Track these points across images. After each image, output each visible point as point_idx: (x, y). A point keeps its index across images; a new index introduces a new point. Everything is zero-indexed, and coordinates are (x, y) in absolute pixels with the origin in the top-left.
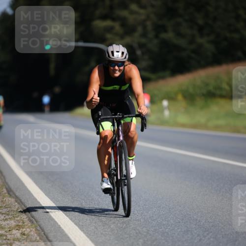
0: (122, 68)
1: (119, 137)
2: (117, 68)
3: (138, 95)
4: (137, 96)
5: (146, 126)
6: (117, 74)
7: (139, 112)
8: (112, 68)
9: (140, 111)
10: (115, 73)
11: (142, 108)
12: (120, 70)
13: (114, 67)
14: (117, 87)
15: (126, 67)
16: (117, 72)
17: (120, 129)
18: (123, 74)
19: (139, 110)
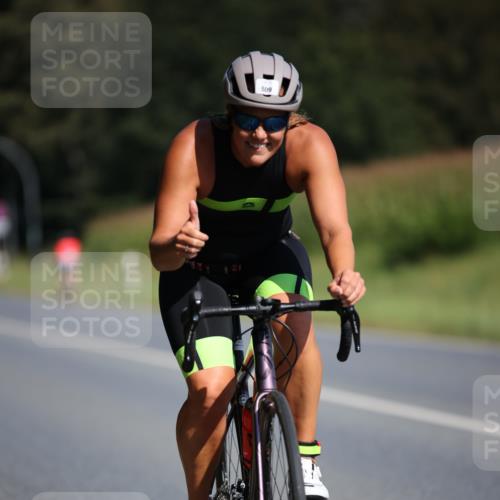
0: (278, 135)
1: (260, 378)
2: (261, 133)
3: (332, 235)
4: (326, 237)
5: (357, 343)
6: (262, 156)
7: (334, 294)
8: (244, 134)
9: (340, 290)
10: (254, 151)
11: (346, 278)
12: (271, 144)
13: (254, 129)
14: (257, 202)
15: (292, 133)
16: (262, 148)
17: (265, 352)
18: (281, 155)
19: (335, 286)
